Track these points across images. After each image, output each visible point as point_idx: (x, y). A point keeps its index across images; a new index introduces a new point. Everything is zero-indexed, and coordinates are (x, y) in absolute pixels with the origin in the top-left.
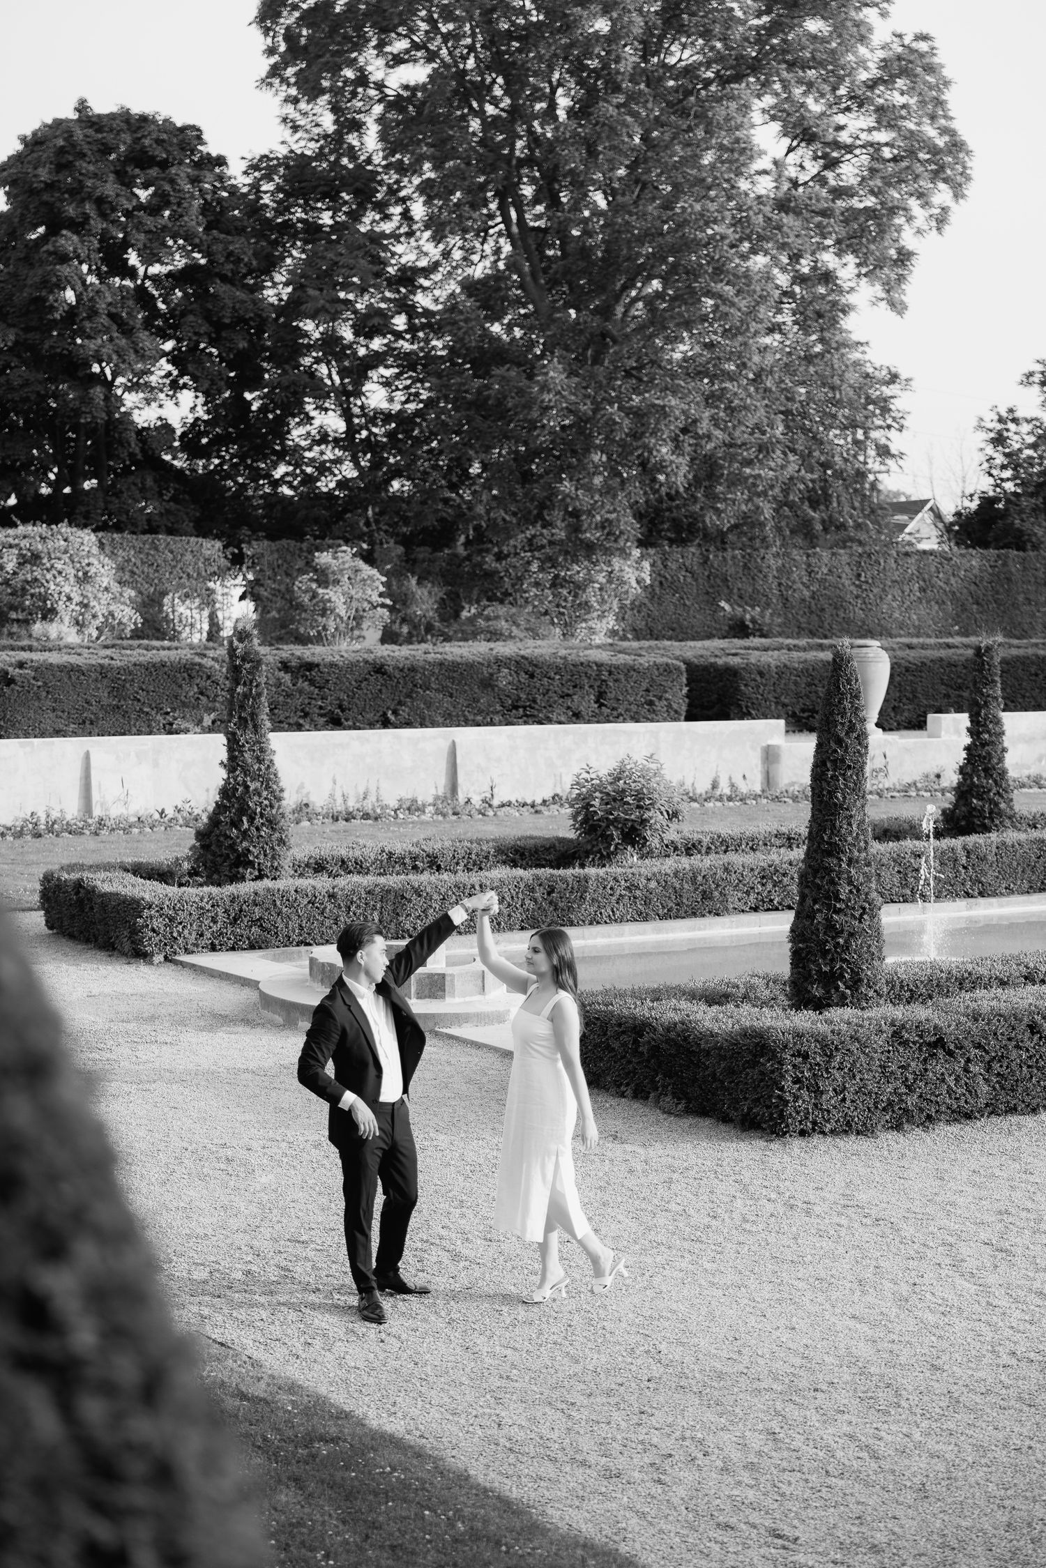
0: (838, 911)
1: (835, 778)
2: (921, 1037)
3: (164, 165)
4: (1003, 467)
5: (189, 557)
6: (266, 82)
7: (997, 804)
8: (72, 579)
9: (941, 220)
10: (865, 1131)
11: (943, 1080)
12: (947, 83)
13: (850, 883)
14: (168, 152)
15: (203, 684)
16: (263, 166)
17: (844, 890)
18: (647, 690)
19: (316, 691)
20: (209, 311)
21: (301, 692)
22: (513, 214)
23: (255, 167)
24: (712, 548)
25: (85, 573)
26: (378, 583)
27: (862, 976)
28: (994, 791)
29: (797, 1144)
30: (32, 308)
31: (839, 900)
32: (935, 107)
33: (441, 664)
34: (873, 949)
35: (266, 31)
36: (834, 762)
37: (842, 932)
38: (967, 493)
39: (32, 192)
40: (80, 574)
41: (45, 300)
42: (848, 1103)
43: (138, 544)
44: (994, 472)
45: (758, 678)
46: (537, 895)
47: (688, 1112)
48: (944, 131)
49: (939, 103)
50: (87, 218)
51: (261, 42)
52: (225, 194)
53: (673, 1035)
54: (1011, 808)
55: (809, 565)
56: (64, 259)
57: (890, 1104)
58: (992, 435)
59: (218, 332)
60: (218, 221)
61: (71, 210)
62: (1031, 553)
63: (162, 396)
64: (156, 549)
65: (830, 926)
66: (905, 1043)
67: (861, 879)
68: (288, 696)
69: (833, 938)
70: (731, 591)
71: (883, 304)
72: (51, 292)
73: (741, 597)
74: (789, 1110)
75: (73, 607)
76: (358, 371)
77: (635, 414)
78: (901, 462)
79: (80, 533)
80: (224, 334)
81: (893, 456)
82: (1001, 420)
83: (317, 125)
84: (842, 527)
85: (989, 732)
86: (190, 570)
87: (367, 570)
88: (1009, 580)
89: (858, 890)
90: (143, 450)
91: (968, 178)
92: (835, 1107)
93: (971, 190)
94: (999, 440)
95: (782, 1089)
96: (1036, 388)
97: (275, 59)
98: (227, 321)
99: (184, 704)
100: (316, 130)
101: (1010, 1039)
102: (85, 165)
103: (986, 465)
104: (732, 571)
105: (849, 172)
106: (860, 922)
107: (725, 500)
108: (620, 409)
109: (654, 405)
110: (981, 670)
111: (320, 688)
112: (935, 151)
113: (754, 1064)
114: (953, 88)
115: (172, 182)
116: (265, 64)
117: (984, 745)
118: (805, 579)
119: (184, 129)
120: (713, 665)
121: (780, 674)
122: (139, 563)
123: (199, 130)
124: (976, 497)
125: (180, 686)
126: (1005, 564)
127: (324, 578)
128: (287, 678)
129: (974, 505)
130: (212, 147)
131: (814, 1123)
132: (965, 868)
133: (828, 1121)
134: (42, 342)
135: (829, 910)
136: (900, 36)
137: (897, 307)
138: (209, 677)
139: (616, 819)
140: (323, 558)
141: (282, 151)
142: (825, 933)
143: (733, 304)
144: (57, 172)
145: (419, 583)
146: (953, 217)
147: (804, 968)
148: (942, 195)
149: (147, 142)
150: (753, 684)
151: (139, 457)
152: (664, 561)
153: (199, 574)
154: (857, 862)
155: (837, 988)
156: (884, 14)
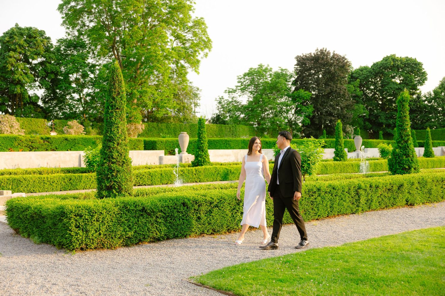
0: (113, 163)
1: (112, 112)
2: (135, 207)
3: (35, 37)
4: (221, 108)
5: (39, 123)
6: (62, 25)
7: (205, 159)
8: (8, 127)
9: (206, 55)
10: (111, 247)
11: (146, 226)
12: (207, 27)
13: (118, 152)
14: (36, 35)
15: (19, 142)
16: (60, 41)
17: (115, 155)
18: (134, 145)
19: (50, 144)
20: (45, 69)
21: (46, 144)
22: (116, 53)
23: (59, 41)
24: (159, 123)
25: (12, 126)
26: (82, 128)
27: (123, 187)
28: (204, 156)
29: (79, 253)
30: (3, 68)
31: (113, 158)
32: (204, 31)
33: (82, 138)
34: (127, 177)
35: (61, 12)
36: (112, 106)
37: (114, 170)
38: (214, 113)
39: (4, 43)
40: (11, 126)
41: (6, 66)
42: (102, 236)
43: (27, 120)
44: (219, 109)
45: (161, 143)
46: (66, 181)
47: (42, 242)
48: (207, 38)
49: (206, 31)
50: (16, 49)
51: (61, 15)
52: (50, 45)
53: (36, 211)
54: (209, 160)
55: (180, 127)
56: (11, 57)
57: (122, 236)
58: (219, 102)
59: (47, 74)
60: (48, 51)
61: (13, 47)
62: (227, 125)
63: (34, 88)
64: (31, 121)
65: (110, 169)
66: (128, 211)
67: (123, 151)
68: (42, 145)
69: (111, 173)
70: (163, 132)
71: (194, 71)
72: (8, 64)
73: (165, 133)
74: (74, 239)
75: (8, 133)
76: (83, 86)
77: (140, 92)
78: (200, 107)
79: (12, 117)
80: (49, 75)
81: (198, 105)
82: (220, 99)
83: (74, 34)
84: (187, 119)
85: (203, 140)
86: (40, 126)
87: (80, 125)
88: (222, 131)
89: (121, 155)
90: (30, 100)
91: (212, 47)
92: (96, 238)
93: (212, 49)
94: (220, 103)
95: (70, 230)
96: (227, 94)
97: (64, 20)
98: (49, 72)
99: (14, 147)
100: (74, 35)
101: (175, 208)
102: (16, 37)
103: (217, 108)
104: (163, 128)
105: (187, 45)
106: (122, 167)
107: (161, 111)
108: (137, 91)
109: (144, 90)
110: (200, 125)
111: (51, 144)
112: (204, 41)
113: (61, 220)
114: (208, 28)
115: (37, 41)
116: (62, 21)
117: (201, 144)
118: (179, 130)
119: (41, 31)
120: (151, 140)
121: (166, 142)
122: (27, 124)
123: (44, 31)
124: (216, 114)
125: (13, 143)
126: (221, 127)
127: (70, 127)
128: (42, 141)
129: (215, 116)
130: (47, 35)
131: (87, 245)
132: (195, 174)
133: (93, 243)
134: (6, 76)
135: (109, 162)
136: (197, 18)
137: (198, 73)
138: (21, 140)
139: (96, 161)
140: (70, 123)
141: (65, 38)
142: (108, 171)
143: (161, 69)
144: (10, 39)
145: (92, 129)
146: (208, 55)
147: (101, 185)
148: (206, 50)
149: (31, 33)
150: (160, 144)
151: (29, 102)
152: (149, 125)
153: (42, 127)
154: (121, 144)
155: (113, 193)
156: (193, 12)
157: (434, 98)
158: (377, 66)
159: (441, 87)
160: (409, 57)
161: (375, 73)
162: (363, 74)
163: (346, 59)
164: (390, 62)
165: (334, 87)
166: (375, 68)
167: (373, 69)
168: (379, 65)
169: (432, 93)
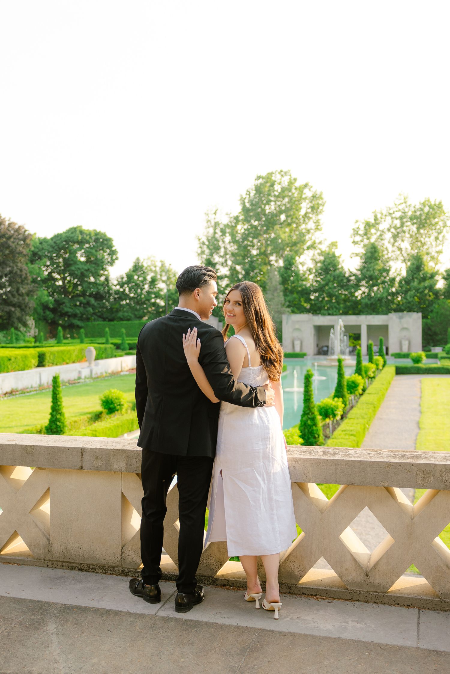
157: (128, 283)
158: (61, 238)
159: (134, 269)
160: (98, 231)
161: (59, 248)
162: (43, 249)
163: (26, 231)
164: (78, 237)
165: (13, 267)
166: (58, 242)
167: (55, 243)
168: (64, 238)
169: (125, 276)
